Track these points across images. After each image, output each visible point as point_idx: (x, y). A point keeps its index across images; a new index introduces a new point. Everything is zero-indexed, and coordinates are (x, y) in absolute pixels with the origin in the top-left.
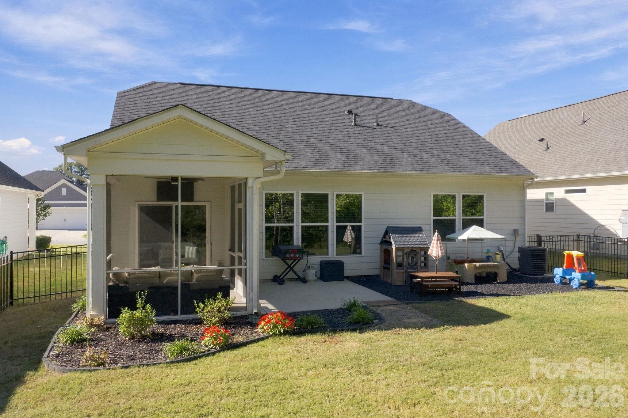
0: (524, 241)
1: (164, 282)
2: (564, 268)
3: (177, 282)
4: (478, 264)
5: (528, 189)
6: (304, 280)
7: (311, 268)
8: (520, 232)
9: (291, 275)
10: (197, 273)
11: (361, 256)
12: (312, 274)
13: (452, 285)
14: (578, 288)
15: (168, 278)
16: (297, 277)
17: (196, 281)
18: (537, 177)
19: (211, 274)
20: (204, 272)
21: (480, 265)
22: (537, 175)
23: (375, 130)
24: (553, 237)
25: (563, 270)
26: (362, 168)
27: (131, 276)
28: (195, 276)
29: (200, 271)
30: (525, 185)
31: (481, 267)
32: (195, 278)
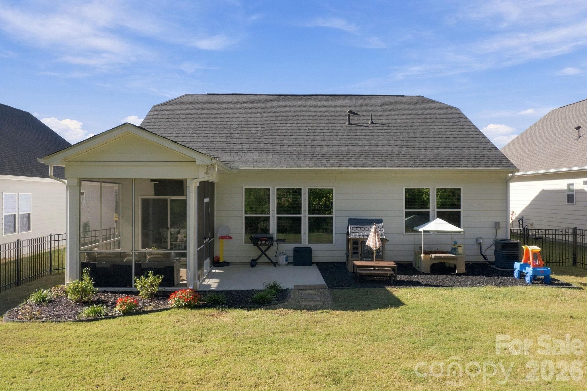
0: (507, 233)
1: (124, 261)
2: (522, 263)
3: (132, 262)
4: (433, 256)
5: (512, 182)
6: (275, 264)
7: (282, 254)
8: (501, 224)
9: (264, 259)
10: (148, 255)
11: (332, 244)
12: (282, 259)
13: (388, 274)
14: (530, 283)
15: (127, 258)
16: (270, 261)
17: (149, 261)
18: (518, 171)
19: (159, 256)
20: (154, 254)
21: (435, 256)
22: (518, 168)
23: (367, 128)
24: (543, 230)
25: (521, 265)
26: (333, 165)
27: (99, 256)
28: (148, 257)
29: (151, 254)
30: (508, 178)
31: (436, 258)
32: (147, 259)
